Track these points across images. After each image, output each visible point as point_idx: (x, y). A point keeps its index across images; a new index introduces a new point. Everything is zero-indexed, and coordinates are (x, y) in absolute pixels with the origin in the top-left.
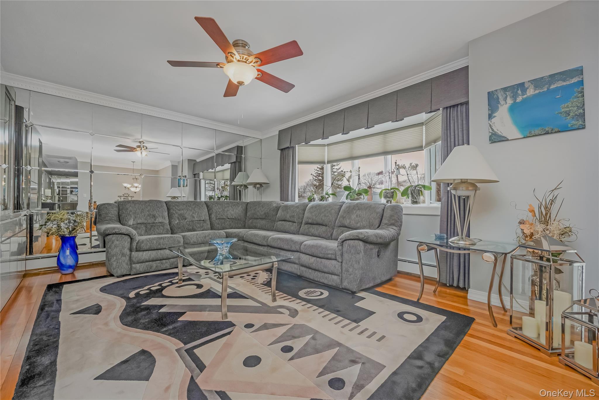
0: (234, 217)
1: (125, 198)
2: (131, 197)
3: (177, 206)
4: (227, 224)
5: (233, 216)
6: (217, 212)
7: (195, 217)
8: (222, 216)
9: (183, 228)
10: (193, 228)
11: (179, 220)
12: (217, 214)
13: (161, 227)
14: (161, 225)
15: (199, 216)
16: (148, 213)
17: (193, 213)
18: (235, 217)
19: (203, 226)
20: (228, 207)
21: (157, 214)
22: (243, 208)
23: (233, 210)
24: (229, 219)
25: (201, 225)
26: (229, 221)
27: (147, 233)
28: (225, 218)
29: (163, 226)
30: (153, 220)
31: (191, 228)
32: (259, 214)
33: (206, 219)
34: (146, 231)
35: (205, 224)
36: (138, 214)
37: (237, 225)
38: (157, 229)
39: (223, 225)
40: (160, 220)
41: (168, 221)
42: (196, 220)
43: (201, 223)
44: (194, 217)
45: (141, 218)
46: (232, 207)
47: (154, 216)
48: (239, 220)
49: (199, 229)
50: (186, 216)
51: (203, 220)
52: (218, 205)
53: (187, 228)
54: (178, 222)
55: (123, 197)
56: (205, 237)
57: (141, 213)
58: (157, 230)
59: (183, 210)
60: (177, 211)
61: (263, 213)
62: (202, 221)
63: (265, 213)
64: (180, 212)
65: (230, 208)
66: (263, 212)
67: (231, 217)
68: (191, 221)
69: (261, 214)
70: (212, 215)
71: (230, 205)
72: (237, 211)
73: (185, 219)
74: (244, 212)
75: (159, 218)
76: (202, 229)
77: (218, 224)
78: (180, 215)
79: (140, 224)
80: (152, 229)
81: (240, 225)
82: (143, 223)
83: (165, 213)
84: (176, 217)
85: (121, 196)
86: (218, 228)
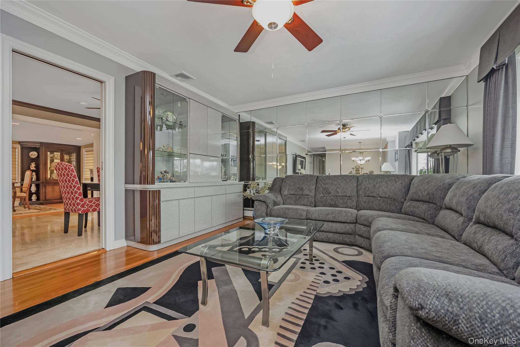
0: (387, 196)
1: (357, 169)
2: (361, 168)
3: (324, 180)
4: (376, 204)
5: (386, 194)
6: (366, 187)
7: (340, 193)
8: (372, 193)
9: (325, 202)
10: (335, 204)
11: (323, 194)
12: (366, 190)
13: (306, 199)
14: (307, 198)
15: (344, 192)
16: (298, 185)
17: (338, 188)
18: (389, 195)
19: (346, 202)
20: (382, 182)
21: (304, 187)
22: (404, 184)
23: (387, 186)
24: (381, 197)
25: (345, 201)
26: (380, 201)
27: (295, 203)
28: (376, 196)
29: (308, 199)
30: (301, 192)
31: (333, 203)
32: (421, 194)
33: (352, 195)
34: (295, 202)
35: (349, 201)
36: (291, 186)
37: (389, 206)
38: (303, 200)
39: (371, 204)
40: (306, 192)
41: (314, 194)
42: (341, 195)
43: (345, 199)
44: (338, 192)
45: (293, 190)
46: (387, 182)
47: (302, 189)
48: (394, 200)
49: (342, 206)
50: (330, 190)
51: (349, 197)
52: (368, 180)
53: (329, 203)
54: (323, 196)
55: (355, 169)
56: (328, 214)
57: (293, 186)
58: (302, 202)
59: (327, 184)
60: (322, 185)
61: (426, 193)
62: (347, 197)
63: (428, 194)
64: (324, 186)
65: (384, 183)
66: (426, 191)
67: (384, 195)
68: (336, 196)
69: (424, 194)
70: (361, 191)
71: (386, 179)
72: (394, 188)
73: (329, 194)
74: (403, 190)
75: (306, 191)
76: (345, 206)
77: (365, 202)
78: (324, 189)
79: (292, 194)
80: (299, 200)
81: (393, 208)
82: (294, 194)
83: (312, 187)
84: (320, 191)
85: (354, 168)
86: (364, 206)
